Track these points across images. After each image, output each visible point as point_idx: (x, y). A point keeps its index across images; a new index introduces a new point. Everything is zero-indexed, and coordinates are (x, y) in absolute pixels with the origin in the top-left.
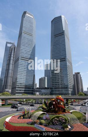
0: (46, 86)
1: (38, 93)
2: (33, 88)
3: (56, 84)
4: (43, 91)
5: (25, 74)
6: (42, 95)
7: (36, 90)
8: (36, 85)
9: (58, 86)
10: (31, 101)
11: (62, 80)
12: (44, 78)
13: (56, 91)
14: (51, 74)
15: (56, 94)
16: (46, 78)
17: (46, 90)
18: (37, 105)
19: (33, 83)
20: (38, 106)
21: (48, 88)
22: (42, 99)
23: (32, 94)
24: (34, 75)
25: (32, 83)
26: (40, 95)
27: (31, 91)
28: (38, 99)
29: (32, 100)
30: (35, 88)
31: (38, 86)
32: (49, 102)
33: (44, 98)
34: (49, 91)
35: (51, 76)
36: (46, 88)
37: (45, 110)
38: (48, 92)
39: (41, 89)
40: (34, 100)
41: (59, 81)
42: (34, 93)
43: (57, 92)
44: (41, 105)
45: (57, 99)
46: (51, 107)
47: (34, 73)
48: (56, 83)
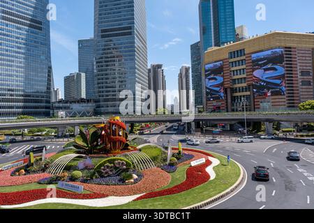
0: (84, 96)
1: (62, 113)
2: (48, 102)
3: (109, 91)
4: (76, 107)
5: (21, 63)
6: (74, 116)
7: (57, 105)
8: (56, 92)
9: (113, 95)
10: (44, 133)
11: (122, 82)
12: (79, 75)
13: (108, 107)
14: (95, 67)
15: (107, 113)
16: (83, 75)
17: (85, 105)
18: (61, 140)
19: (49, 88)
20: (65, 141)
21: (88, 101)
22: (73, 125)
23: (47, 115)
24: (50, 68)
25: (44, 89)
26: (68, 118)
27: (42, 108)
28: (64, 126)
29: (47, 130)
30: (53, 100)
31: (61, 96)
32: (92, 130)
33: (79, 124)
34: (90, 107)
35: (95, 71)
36: (82, 101)
37: (81, 150)
38: (88, 109)
39: (71, 103)
40: (54, 130)
41: (115, 82)
42: (51, 112)
43: (111, 109)
44: (72, 140)
45: (111, 124)
46: (95, 143)
47: (50, 62)
48: (107, 87)
